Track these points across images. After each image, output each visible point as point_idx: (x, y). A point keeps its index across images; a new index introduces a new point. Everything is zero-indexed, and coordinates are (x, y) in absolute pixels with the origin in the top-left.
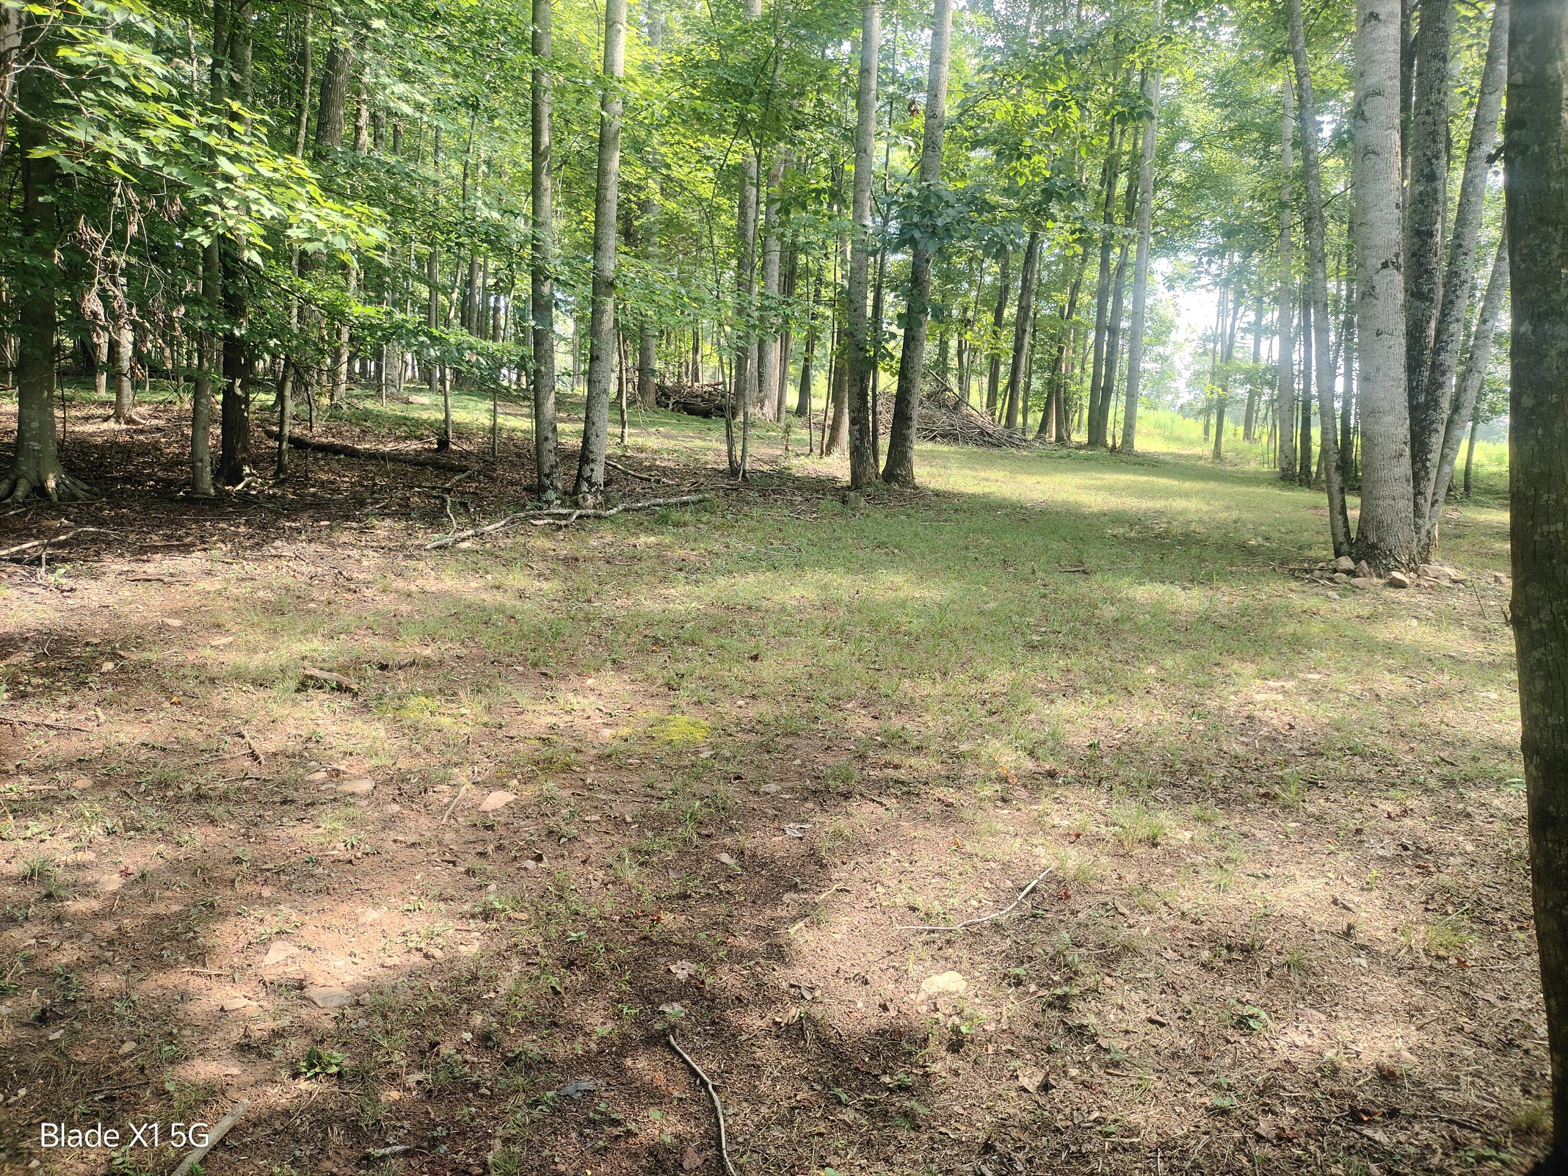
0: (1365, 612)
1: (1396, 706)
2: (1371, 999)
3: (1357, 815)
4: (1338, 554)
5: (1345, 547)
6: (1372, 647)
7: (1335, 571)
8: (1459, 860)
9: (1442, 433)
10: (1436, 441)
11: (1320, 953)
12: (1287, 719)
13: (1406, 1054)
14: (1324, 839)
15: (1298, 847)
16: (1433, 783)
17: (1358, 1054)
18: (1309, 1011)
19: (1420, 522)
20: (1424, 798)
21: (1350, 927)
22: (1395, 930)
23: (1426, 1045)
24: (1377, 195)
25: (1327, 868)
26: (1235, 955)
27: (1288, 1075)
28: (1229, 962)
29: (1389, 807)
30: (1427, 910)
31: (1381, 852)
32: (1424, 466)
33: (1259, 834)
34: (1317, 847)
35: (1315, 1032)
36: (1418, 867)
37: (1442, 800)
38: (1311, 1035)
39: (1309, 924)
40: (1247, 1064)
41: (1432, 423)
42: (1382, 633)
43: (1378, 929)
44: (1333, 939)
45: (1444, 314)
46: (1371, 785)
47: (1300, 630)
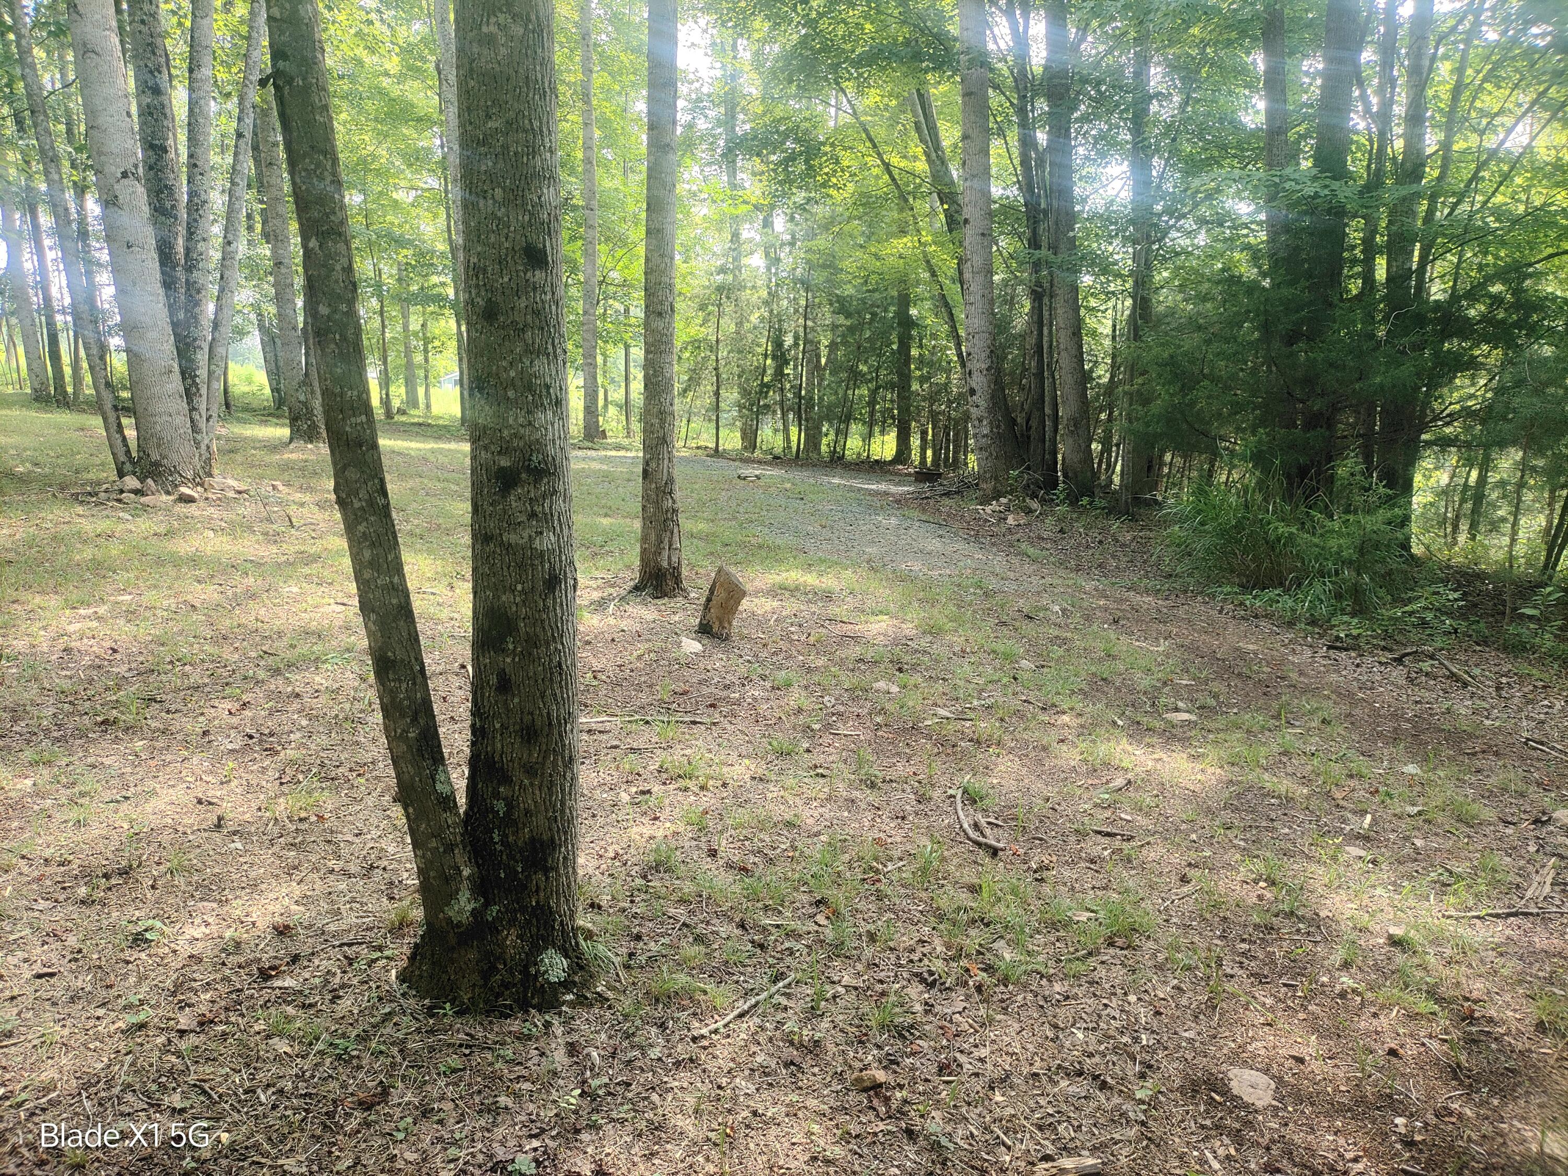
0: (162, 529)
1: (213, 613)
2: (253, 875)
3: (201, 719)
4: (121, 474)
5: (128, 467)
6: (177, 562)
7: (122, 492)
8: (298, 735)
9: (207, 350)
10: (202, 357)
11: (198, 851)
12: (108, 644)
13: (294, 907)
14: (174, 748)
15: (150, 762)
16: (262, 674)
17: (254, 923)
18: (200, 905)
19: (199, 437)
20: (257, 690)
21: (220, 819)
22: (260, 809)
23: (308, 893)
24: (105, 99)
25: (184, 774)
26: (113, 881)
27: (195, 968)
28: (110, 889)
29: (228, 705)
30: (282, 784)
31: (230, 747)
32: (194, 381)
33: (107, 761)
34: (169, 758)
35: (210, 920)
36: (266, 750)
37: (273, 687)
38: (208, 925)
39: (181, 829)
40: (153, 975)
41: (195, 340)
42: (183, 547)
43: (244, 813)
44: (206, 835)
45: (191, 233)
46: (207, 689)
47: (99, 555)
